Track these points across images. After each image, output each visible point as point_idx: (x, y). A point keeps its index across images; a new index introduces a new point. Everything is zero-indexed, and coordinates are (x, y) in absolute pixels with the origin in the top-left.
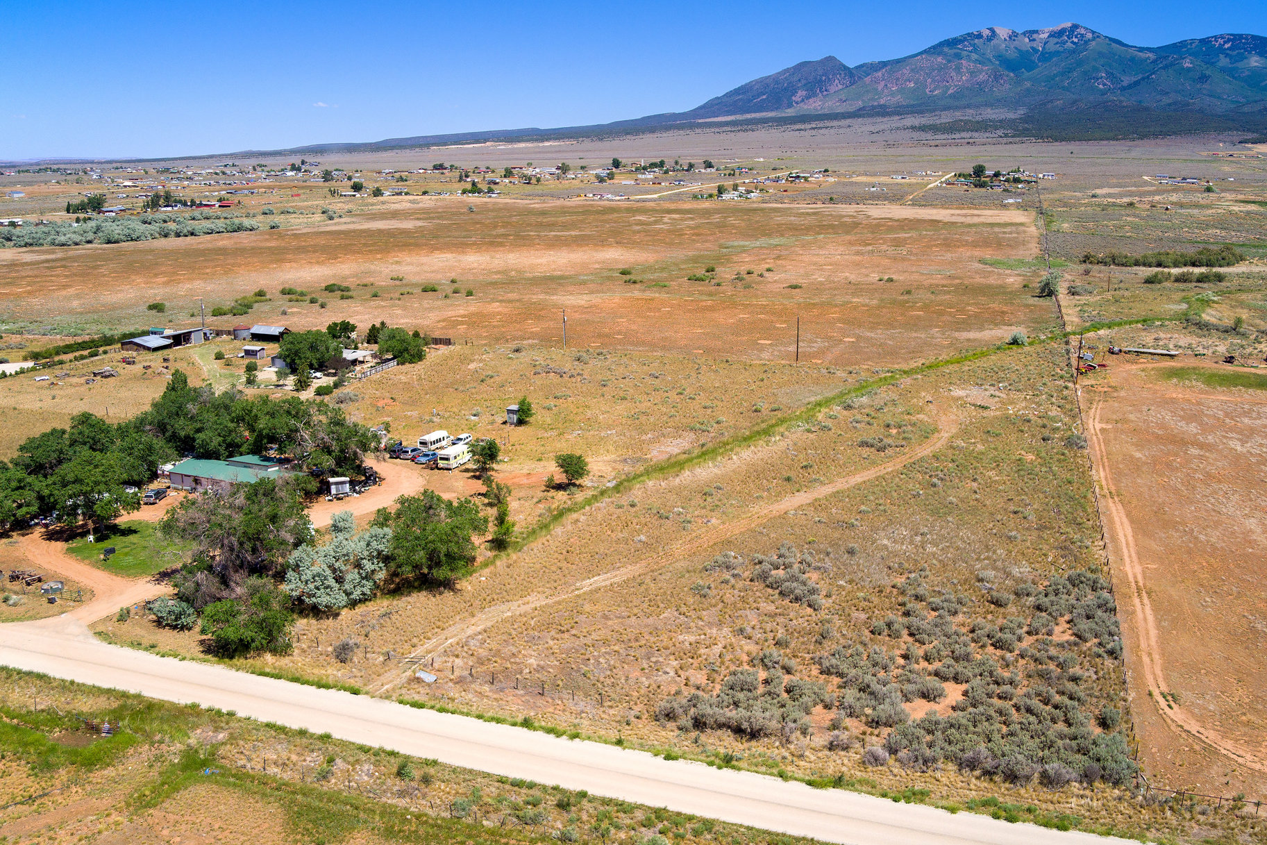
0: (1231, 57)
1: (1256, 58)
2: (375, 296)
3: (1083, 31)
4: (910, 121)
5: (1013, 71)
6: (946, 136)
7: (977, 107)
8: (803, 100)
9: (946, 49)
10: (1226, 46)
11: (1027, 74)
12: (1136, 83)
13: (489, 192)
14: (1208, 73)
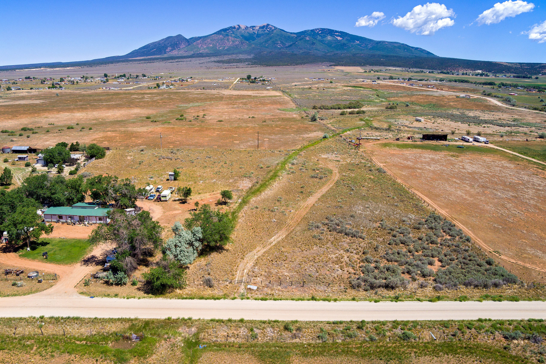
0: (321, 36)
1: (329, 37)
2: (48, 132)
3: (271, 27)
4: (213, 59)
5: (247, 40)
6: (227, 65)
7: (236, 54)
8: (170, 51)
9: (223, 33)
10: (320, 32)
11: (252, 42)
12: (291, 45)
13: (60, 88)
14: (315, 42)
